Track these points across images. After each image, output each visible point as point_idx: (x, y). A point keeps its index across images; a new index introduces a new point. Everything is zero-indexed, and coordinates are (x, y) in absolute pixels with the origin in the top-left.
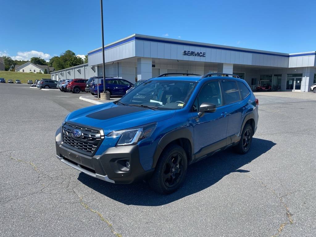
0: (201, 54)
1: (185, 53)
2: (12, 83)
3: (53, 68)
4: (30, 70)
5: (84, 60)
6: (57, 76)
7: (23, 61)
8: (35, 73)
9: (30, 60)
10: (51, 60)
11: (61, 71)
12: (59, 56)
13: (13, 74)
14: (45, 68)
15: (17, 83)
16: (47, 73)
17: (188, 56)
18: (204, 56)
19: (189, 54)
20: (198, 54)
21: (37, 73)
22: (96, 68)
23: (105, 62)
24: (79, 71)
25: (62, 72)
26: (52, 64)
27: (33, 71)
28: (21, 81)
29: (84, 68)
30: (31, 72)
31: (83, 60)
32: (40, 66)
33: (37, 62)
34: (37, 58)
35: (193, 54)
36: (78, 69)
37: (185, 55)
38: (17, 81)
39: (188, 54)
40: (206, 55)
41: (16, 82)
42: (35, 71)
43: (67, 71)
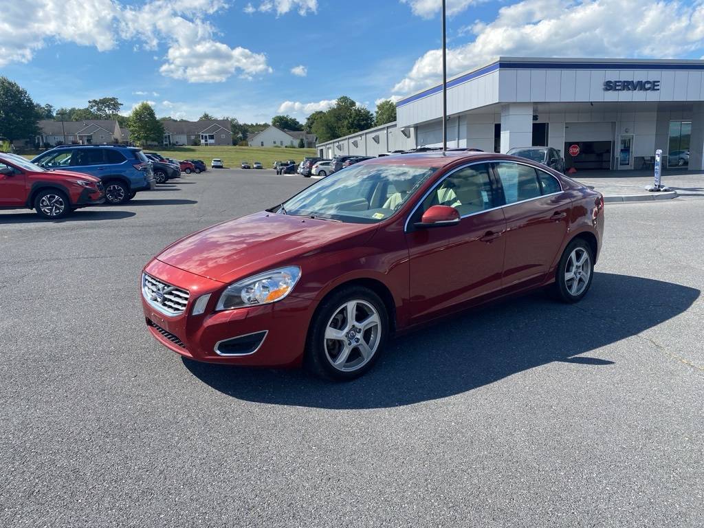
0: (648, 86)
1: (609, 86)
2: (249, 168)
3: (314, 136)
4: (275, 143)
5: (375, 115)
6: (330, 151)
7: (257, 124)
8: (283, 147)
9: (270, 122)
10: (308, 119)
11: (338, 142)
13: (247, 151)
14: (301, 137)
15: (256, 168)
16: (303, 147)
17: (616, 92)
18: (656, 88)
19: (620, 88)
20: (641, 86)
21: (286, 147)
22: (412, 130)
23: (447, 114)
24: (376, 140)
25: (340, 143)
26: (310, 127)
27: (278, 144)
28: (263, 163)
29: (386, 132)
30: (275, 145)
31: (372, 115)
32: (292, 132)
33: (285, 124)
34: (283, 117)
35: (627, 86)
36: (373, 135)
37: (609, 90)
38: (255, 163)
39: (617, 88)
40: (662, 86)
41: (255, 166)
42: (282, 144)
43: (352, 141)
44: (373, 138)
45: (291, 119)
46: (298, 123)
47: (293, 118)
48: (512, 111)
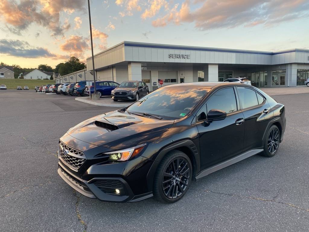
1: (170, 56)
4: (38, 77)
6: (62, 81)
7: (31, 69)
8: (42, 79)
9: (37, 68)
10: (57, 66)
12: (64, 63)
13: (22, 81)
16: (53, 79)
18: (188, 58)
20: (183, 57)
21: (44, 79)
26: (57, 70)
27: (40, 78)
29: (84, 72)
30: (38, 78)
32: (47, 72)
33: (44, 69)
34: (44, 65)
35: (177, 56)
39: (173, 57)
42: (42, 78)
43: (70, 76)
44: (79, 75)
45: (48, 66)
46: (52, 68)
47: (49, 66)
48: (132, 65)
